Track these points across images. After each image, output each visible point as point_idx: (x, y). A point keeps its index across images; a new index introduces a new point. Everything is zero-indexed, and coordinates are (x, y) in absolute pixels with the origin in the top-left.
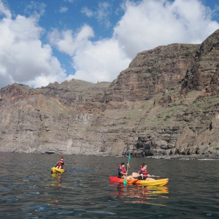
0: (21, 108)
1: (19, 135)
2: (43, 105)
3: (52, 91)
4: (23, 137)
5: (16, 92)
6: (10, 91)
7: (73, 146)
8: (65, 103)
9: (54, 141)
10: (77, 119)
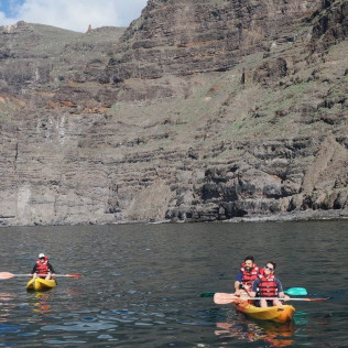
7: (33, 202)
10: (39, 130)
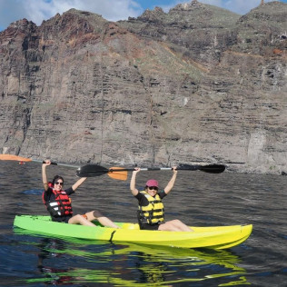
0: (98, 59)
1: (97, 124)
2: (141, 55)
3: (153, 28)
4: (107, 128)
5: (78, 26)
6: (63, 27)
8: (186, 54)
9: (204, 136)
